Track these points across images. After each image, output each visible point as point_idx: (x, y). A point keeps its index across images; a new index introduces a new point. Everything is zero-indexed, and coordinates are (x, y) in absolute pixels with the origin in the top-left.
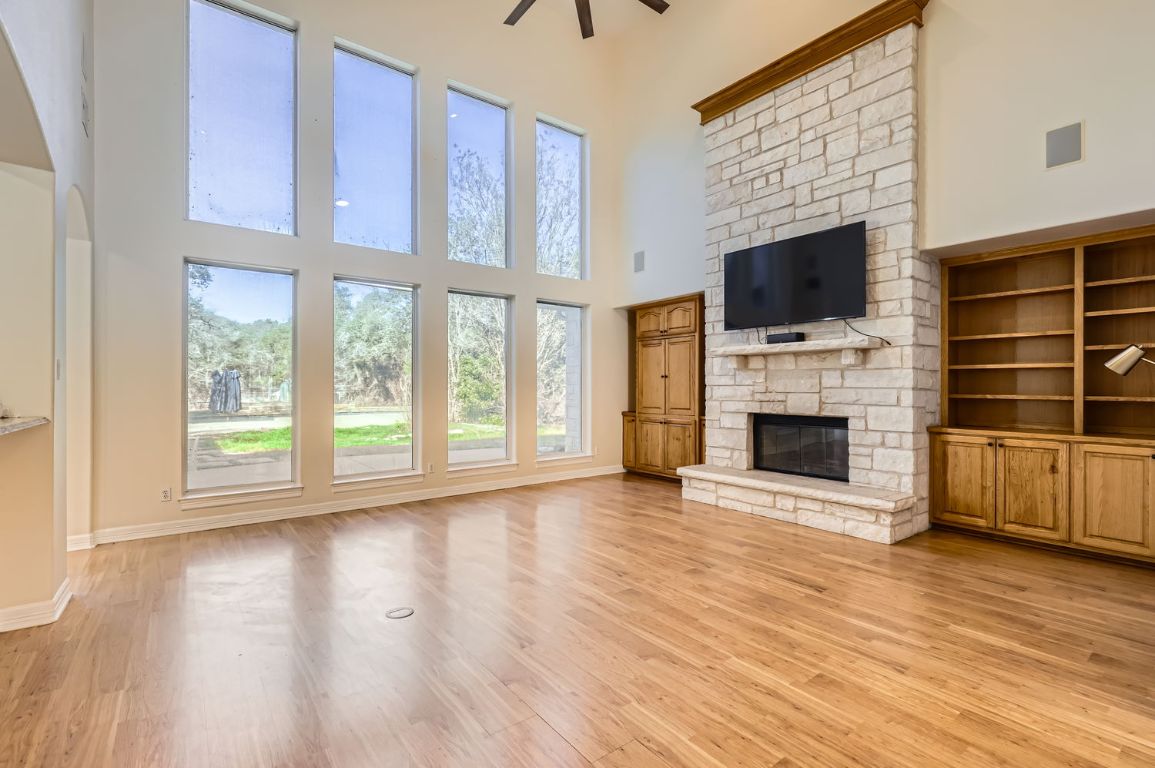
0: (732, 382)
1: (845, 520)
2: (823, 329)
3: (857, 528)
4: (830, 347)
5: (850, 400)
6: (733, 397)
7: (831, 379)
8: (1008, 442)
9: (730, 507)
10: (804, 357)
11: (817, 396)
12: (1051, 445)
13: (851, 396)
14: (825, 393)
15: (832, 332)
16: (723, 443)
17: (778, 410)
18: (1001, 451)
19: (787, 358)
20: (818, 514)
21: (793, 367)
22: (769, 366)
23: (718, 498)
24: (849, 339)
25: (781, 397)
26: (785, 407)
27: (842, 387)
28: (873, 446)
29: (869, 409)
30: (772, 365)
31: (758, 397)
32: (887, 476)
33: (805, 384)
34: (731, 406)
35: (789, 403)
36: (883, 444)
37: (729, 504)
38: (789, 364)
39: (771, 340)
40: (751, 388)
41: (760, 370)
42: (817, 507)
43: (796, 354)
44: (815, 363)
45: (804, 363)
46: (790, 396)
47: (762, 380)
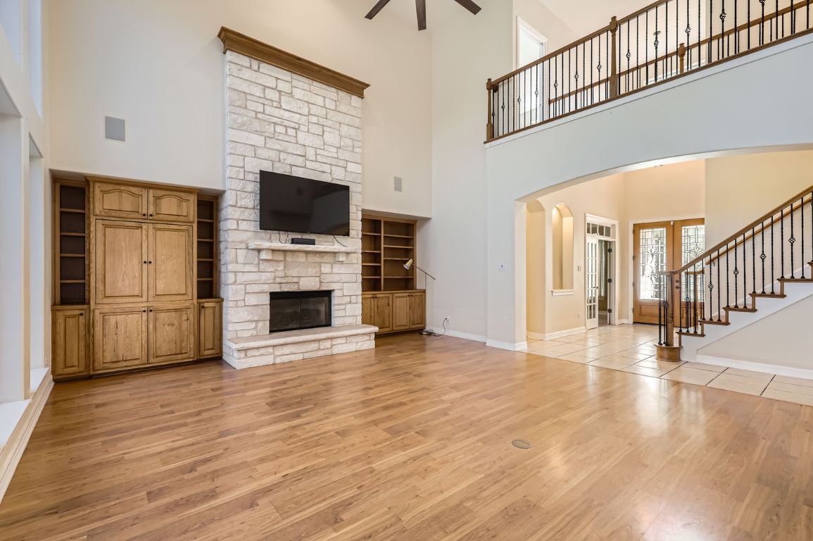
0: (256, 270)
1: (357, 343)
2: (321, 239)
3: (362, 345)
4: (326, 250)
5: (335, 280)
6: (258, 280)
7: (326, 269)
8: (378, 296)
9: (286, 361)
10: (311, 255)
11: (318, 279)
12: (387, 295)
13: (337, 278)
14: (322, 276)
15: (326, 242)
16: (249, 318)
17: (294, 288)
18: (376, 300)
19: (301, 254)
20: (344, 345)
21: (304, 260)
22: (287, 259)
23: (275, 357)
24: (334, 247)
25: (296, 280)
26: (299, 286)
27: (332, 273)
28: (346, 304)
29: (345, 284)
30: (289, 259)
31: (278, 280)
32: (352, 318)
33: (311, 271)
34: (257, 288)
35: (301, 283)
36: (350, 302)
37: (286, 359)
38: (302, 258)
39: (294, 241)
40: (273, 274)
41: (280, 261)
42: (343, 341)
43: (307, 253)
44: (317, 259)
45: (311, 258)
46: (301, 279)
47: (282, 268)
